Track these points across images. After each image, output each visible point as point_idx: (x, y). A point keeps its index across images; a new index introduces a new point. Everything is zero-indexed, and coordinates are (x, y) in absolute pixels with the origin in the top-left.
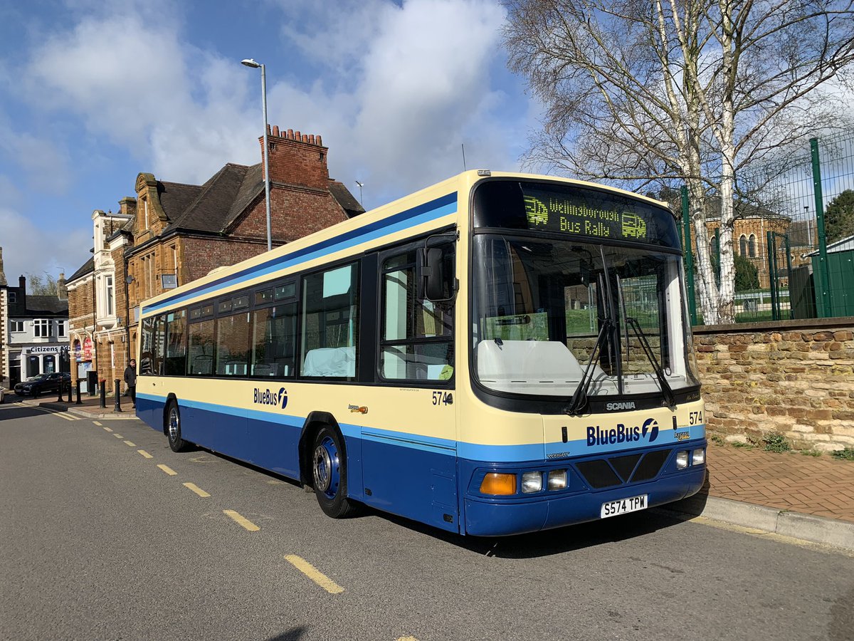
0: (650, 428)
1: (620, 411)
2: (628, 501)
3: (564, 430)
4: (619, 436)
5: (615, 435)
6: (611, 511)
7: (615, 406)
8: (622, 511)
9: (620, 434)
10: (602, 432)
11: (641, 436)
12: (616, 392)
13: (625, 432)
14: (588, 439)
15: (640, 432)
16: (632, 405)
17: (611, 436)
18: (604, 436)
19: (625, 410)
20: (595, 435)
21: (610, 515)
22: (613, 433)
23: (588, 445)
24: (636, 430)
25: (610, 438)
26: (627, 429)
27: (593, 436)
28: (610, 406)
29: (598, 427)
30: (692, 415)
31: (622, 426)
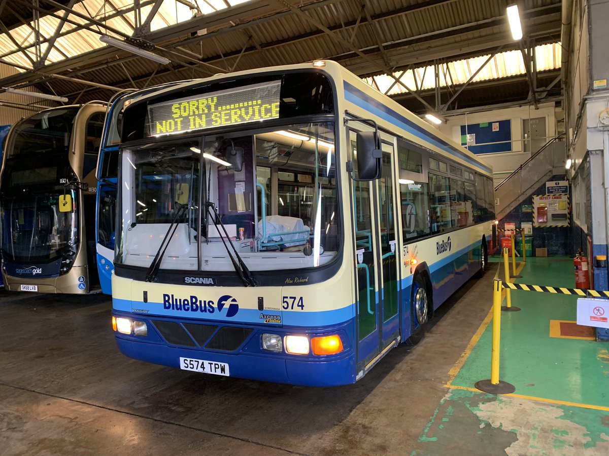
0: (227, 304)
1: (197, 284)
2: (206, 363)
3: (145, 293)
4: (192, 306)
5: (188, 304)
6: (189, 366)
7: (193, 280)
8: (200, 370)
9: (193, 304)
10: (176, 300)
11: (216, 310)
12: (195, 268)
13: (198, 303)
14: (165, 304)
15: (215, 306)
16: (210, 281)
17: (184, 305)
18: (178, 303)
19: (202, 285)
20: (171, 301)
21: (189, 369)
22: (186, 302)
23: (165, 308)
24: (211, 304)
25: (183, 306)
26: (200, 301)
27: (168, 301)
28: (188, 280)
29: (172, 296)
30: (285, 300)
31: (196, 298)
